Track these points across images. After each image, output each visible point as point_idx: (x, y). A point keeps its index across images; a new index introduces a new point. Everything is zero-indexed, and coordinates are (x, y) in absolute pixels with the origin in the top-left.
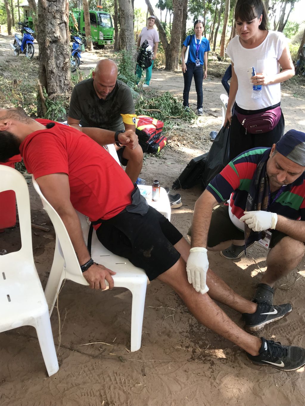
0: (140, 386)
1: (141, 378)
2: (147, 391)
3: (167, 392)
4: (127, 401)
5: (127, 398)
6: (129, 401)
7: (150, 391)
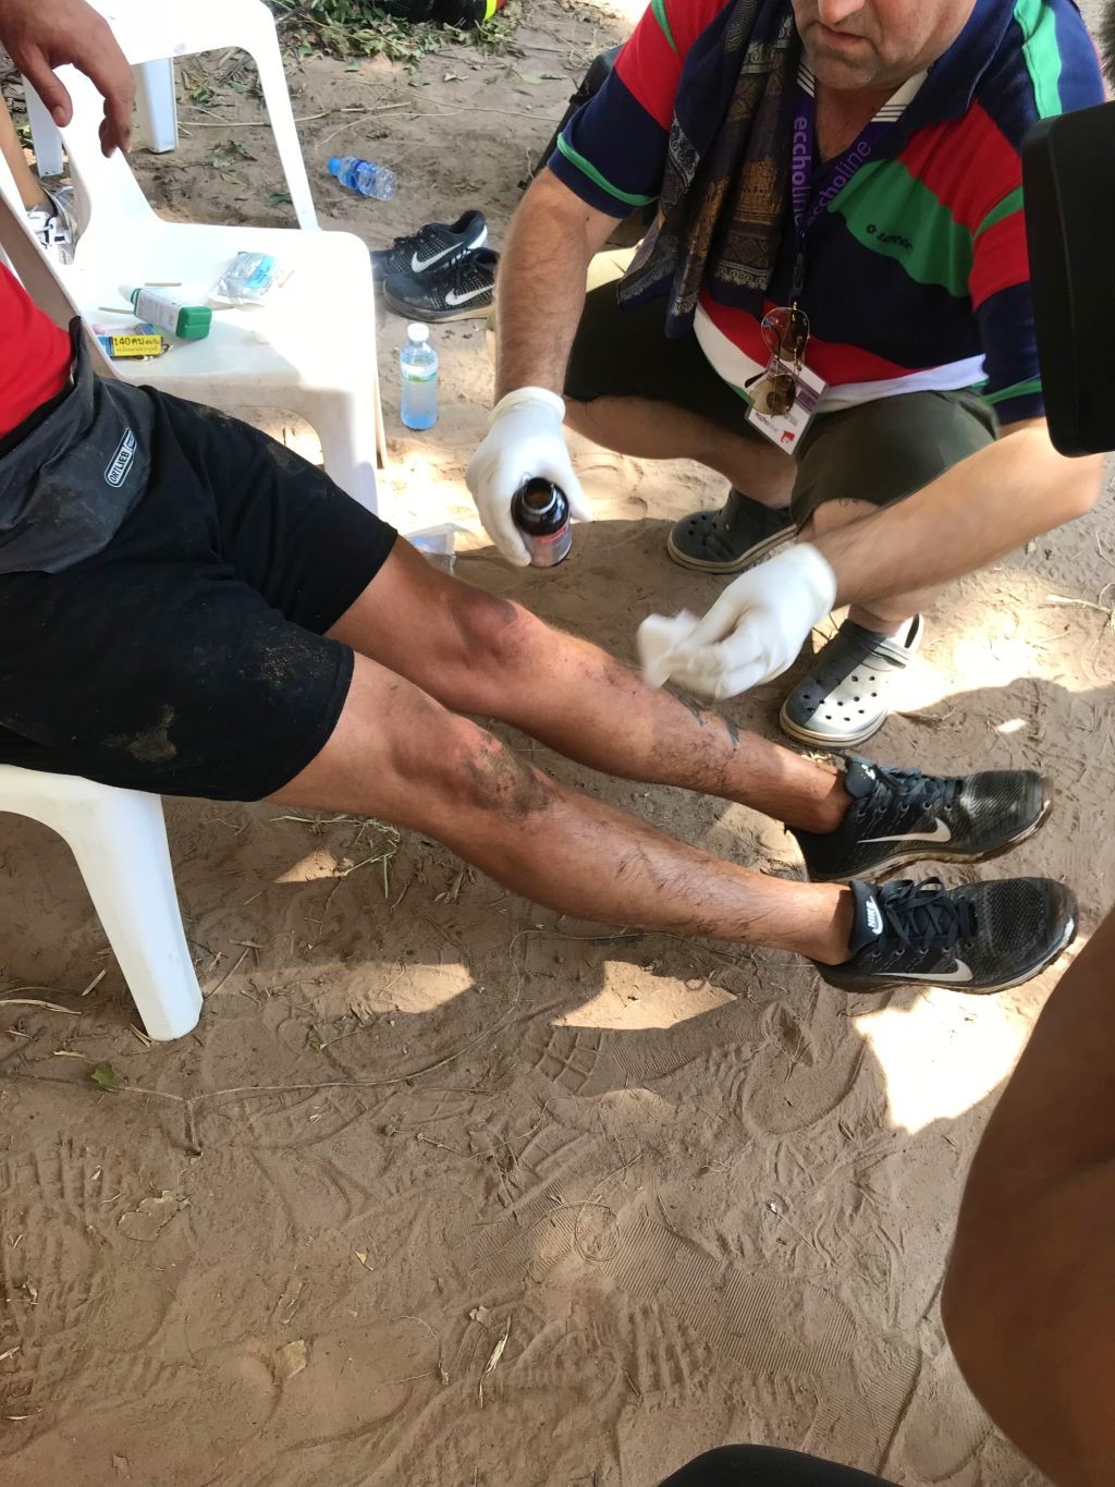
0: (162, 1207)
1: (174, 1166)
2: (187, 1232)
3: (279, 1233)
4: (91, 1276)
5: (96, 1263)
6: (96, 1280)
7: (202, 1228)
